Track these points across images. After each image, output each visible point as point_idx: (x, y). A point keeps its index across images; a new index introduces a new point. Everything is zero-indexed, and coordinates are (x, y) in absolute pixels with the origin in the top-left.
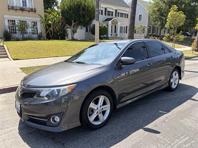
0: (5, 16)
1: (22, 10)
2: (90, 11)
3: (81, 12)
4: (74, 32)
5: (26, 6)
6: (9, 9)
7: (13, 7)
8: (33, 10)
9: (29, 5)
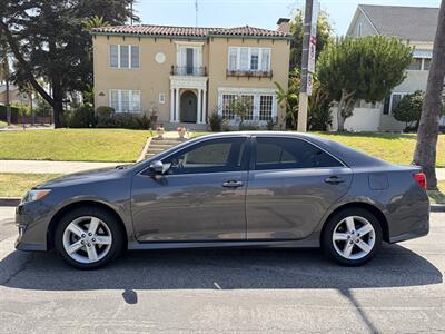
0: (220, 89)
1: (249, 75)
2: (384, 67)
3: (361, 70)
4: (345, 115)
5: (256, 68)
6: (228, 76)
7: (233, 72)
8: (267, 75)
9: (261, 67)
